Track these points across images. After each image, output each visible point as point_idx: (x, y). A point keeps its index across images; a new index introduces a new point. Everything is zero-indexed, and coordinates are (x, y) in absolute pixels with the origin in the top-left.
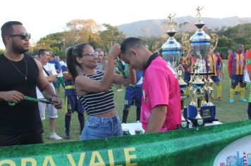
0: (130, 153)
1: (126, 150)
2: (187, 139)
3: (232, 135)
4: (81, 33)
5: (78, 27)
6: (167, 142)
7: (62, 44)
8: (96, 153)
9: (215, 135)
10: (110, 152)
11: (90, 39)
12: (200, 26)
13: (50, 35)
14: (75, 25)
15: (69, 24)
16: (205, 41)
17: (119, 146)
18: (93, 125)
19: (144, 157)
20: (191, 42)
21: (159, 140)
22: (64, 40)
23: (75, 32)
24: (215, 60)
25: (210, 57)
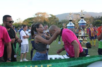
4: (41, 18)
5: (40, 15)
7: (33, 22)
10: (42, 66)
11: (44, 20)
12: (82, 18)
13: (29, 18)
15: (36, 14)
16: (84, 24)
18: (38, 56)
20: (78, 24)
21: (61, 62)
22: (34, 20)
23: (38, 17)
24: (93, 30)
25: (91, 29)
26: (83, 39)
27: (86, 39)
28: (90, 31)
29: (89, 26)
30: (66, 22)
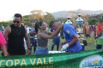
0: (51, 59)
1: (50, 58)
2: (71, 55)
3: (86, 55)
4: (37, 15)
5: (35, 13)
6: (64, 56)
7: (29, 20)
8: (39, 59)
9: (81, 54)
10: (44, 59)
11: (40, 18)
13: (24, 16)
14: (34, 12)
15: (32, 12)
17: (47, 57)
18: (40, 50)
19: (56, 61)
22: (29, 18)
23: (34, 15)
24: (88, 28)
25: (87, 27)
26: (80, 36)
27: (83, 36)
28: (86, 29)
29: (85, 24)
30: (62, 20)
